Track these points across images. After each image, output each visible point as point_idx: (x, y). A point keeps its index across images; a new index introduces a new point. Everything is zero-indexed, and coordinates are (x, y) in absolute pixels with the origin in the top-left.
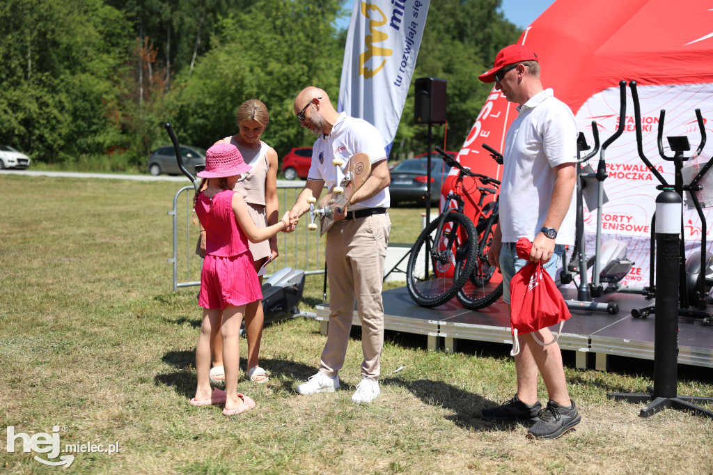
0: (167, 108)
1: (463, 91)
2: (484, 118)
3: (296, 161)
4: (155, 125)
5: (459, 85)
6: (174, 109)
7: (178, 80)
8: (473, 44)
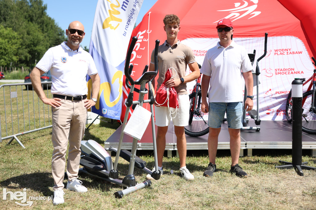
2: (137, 49)
8: (37, 24)
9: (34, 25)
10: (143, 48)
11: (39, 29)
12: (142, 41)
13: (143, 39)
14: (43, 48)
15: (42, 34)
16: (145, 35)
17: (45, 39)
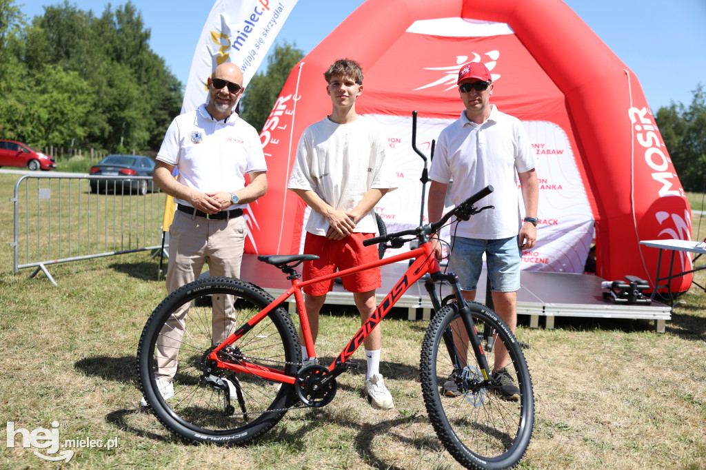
2: (272, 128)
8: (128, 66)
9: (123, 69)
10: (283, 126)
11: (132, 77)
12: (284, 114)
13: (284, 111)
14: (137, 114)
15: (137, 86)
16: (289, 104)
17: (141, 97)
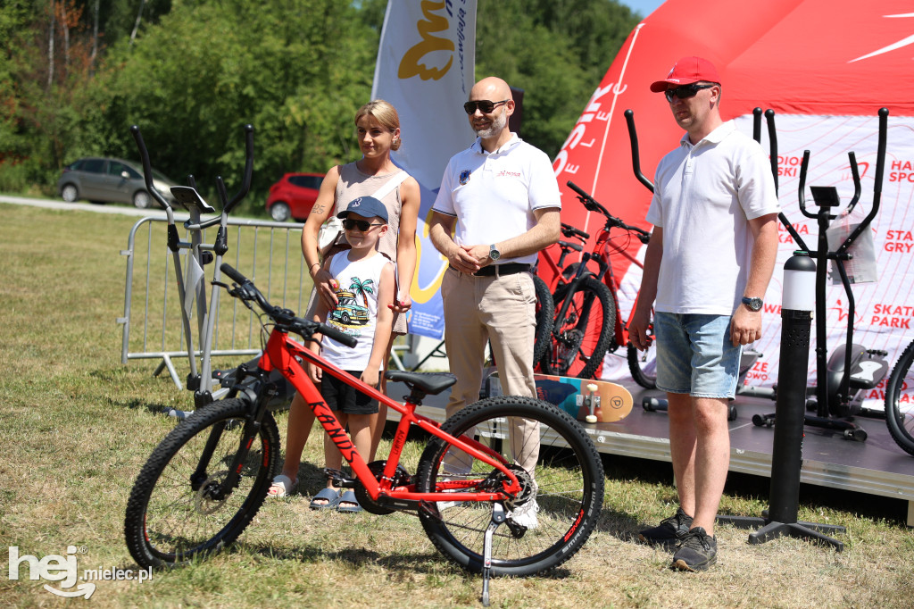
0: (92, 99)
1: (547, 103)
2: (572, 146)
3: (290, 194)
4: (73, 123)
5: (540, 94)
6: (104, 102)
7: (111, 57)
10: (589, 143)
12: (594, 119)
13: (596, 113)
